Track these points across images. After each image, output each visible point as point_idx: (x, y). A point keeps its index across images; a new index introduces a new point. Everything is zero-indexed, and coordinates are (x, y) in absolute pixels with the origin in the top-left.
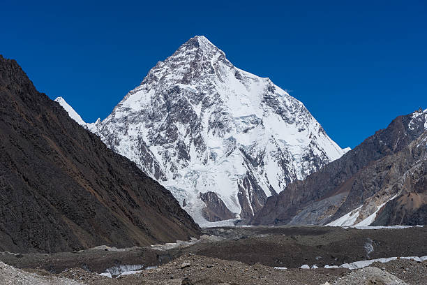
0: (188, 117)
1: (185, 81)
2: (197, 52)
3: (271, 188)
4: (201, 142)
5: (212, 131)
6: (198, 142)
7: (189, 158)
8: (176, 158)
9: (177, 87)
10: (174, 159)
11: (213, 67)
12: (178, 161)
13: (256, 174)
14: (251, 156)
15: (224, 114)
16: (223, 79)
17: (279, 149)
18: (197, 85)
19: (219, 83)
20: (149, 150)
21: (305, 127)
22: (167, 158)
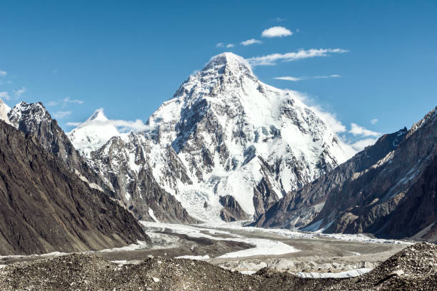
0: (214, 128)
1: (212, 94)
2: (224, 67)
3: (284, 193)
4: (225, 150)
5: (234, 140)
6: (222, 150)
7: (213, 165)
8: (202, 164)
9: (205, 100)
10: (199, 165)
11: (239, 82)
12: (202, 167)
13: (271, 179)
14: (269, 163)
15: (246, 124)
16: (247, 93)
17: (294, 158)
18: (223, 98)
19: (243, 96)
20: (177, 157)
21: (320, 137)
22: (194, 163)
